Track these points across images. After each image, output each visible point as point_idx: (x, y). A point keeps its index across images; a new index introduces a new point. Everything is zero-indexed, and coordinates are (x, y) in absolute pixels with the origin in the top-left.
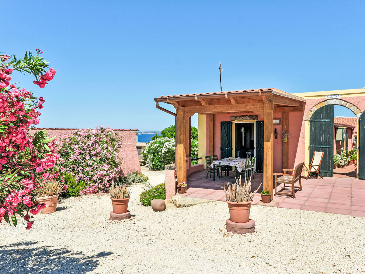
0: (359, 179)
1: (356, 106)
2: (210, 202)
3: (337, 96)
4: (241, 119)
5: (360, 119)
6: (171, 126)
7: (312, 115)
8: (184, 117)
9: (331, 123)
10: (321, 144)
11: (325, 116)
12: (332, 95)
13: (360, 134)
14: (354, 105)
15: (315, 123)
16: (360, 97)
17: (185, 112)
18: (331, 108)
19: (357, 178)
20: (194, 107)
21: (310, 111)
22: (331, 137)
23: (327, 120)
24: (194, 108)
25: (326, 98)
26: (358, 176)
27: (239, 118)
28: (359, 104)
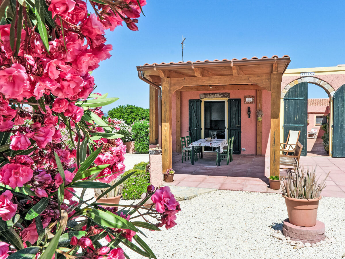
0: (333, 157)
1: (330, 84)
2: (211, 192)
3: (312, 74)
4: (211, 97)
5: (334, 97)
6: (119, 106)
7: (287, 93)
8: (170, 90)
9: (305, 101)
10: (295, 122)
11: (299, 94)
12: (306, 73)
13: (334, 112)
14: (328, 83)
15: (289, 102)
16: (335, 75)
17: (171, 84)
18: (304, 85)
19: (331, 156)
20: (183, 78)
21: (284, 88)
22: (305, 116)
23: (301, 98)
24: (183, 80)
25: (301, 75)
26: (332, 154)
27: (209, 95)
28: (333, 83)
